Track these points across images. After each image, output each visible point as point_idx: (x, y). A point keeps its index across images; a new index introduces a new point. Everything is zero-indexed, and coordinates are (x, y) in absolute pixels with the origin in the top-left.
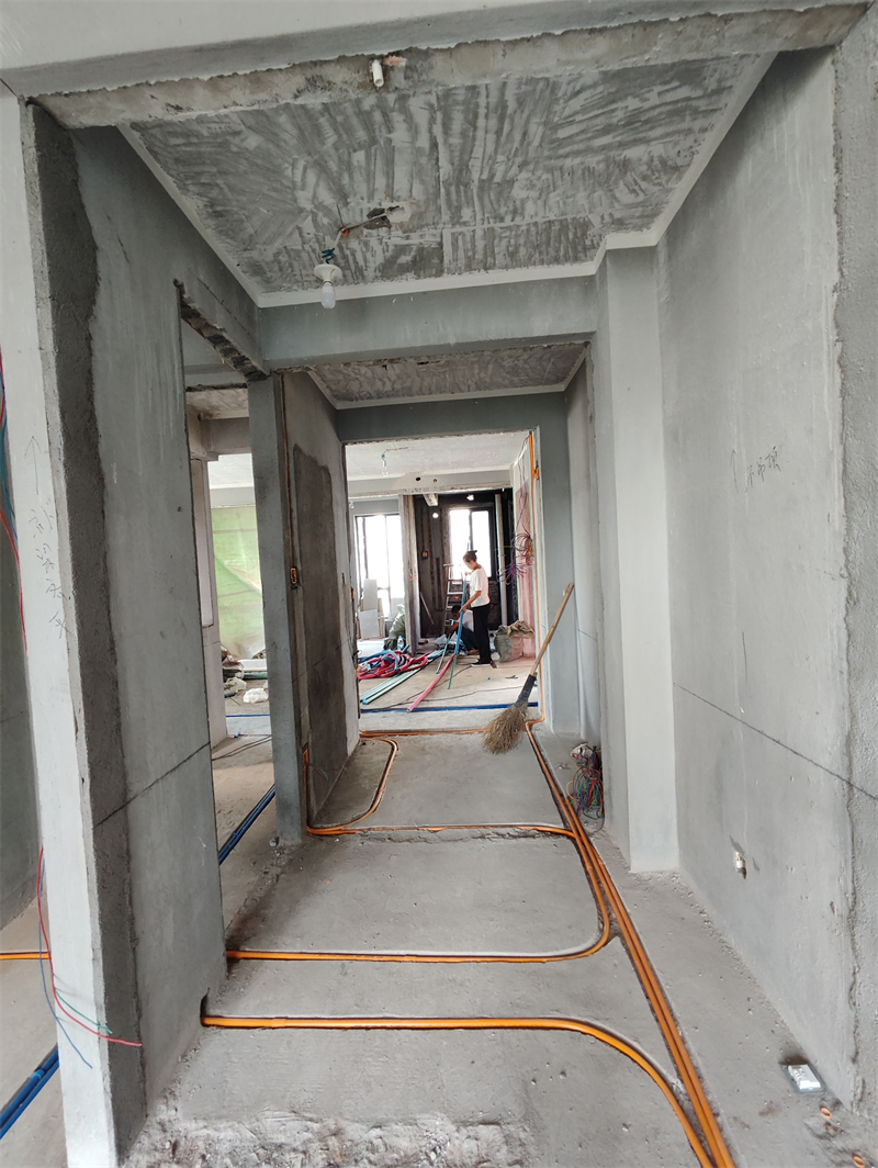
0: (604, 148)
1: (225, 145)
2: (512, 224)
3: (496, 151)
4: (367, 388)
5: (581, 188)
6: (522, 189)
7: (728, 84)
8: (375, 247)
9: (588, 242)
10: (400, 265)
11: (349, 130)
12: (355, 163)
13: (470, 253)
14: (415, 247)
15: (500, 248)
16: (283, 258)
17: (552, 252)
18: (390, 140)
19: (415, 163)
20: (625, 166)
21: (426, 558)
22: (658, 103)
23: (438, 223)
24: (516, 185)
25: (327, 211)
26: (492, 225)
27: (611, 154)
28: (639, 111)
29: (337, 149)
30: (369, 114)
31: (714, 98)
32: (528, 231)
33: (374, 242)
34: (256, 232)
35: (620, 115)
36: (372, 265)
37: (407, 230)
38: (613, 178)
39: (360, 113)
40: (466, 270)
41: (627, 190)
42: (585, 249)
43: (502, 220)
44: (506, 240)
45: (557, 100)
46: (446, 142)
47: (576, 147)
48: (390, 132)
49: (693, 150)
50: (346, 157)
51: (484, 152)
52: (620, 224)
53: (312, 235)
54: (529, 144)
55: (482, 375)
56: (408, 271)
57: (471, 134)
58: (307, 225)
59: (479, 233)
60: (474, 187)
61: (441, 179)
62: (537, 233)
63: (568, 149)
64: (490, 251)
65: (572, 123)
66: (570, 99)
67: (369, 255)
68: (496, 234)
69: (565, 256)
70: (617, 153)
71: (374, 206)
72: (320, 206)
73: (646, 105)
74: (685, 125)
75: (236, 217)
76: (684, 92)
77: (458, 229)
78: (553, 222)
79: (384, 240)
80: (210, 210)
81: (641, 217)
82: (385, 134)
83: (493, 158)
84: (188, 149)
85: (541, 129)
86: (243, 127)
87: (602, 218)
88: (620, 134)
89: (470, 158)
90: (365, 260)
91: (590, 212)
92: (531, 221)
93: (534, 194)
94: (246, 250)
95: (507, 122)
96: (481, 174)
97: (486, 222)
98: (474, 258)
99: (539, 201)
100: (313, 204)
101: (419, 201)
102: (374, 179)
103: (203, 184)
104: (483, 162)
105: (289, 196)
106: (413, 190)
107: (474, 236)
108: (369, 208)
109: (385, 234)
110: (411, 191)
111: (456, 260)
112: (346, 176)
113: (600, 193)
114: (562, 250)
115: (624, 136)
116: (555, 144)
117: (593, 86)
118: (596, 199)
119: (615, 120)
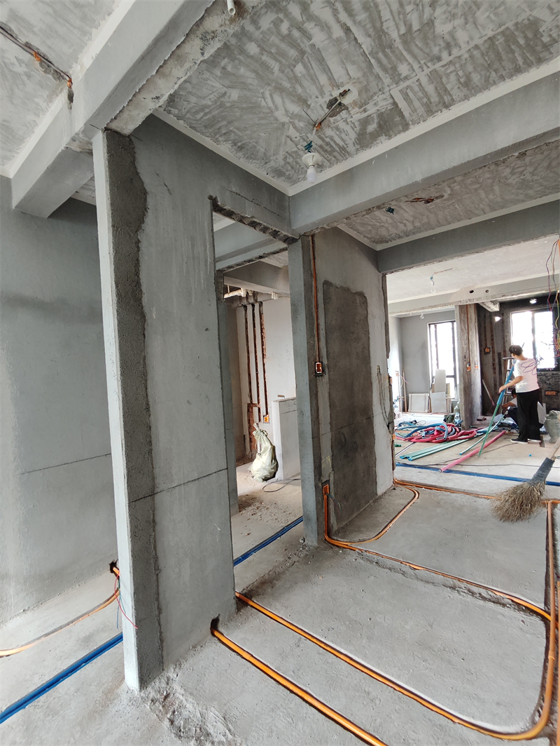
1: (222, 105)
2: (451, 58)
3: (402, 5)
4: (393, 231)
6: (445, 23)
8: (345, 127)
10: (370, 133)
11: (283, 54)
12: (300, 75)
13: (425, 100)
14: (375, 116)
15: (451, 83)
16: (290, 160)
17: (509, 65)
18: (313, 46)
19: (340, 52)
21: (489, 353)
23: (383, 88)
24: (437, 23)
25: (299, 117)
26: (432, 67)
29: (283, 72)
30: (289, 35)
32: (471, 57)
33: (342, 125)
34: (266, 150)
36: (350, 143)
37: (362, 105)
39: (283, 38)
40: (429, 116)
43: (439, 59)
46: (355, 22)
48: (310, 39)
50: (291, 73)
51: (391, 12)
53: (298, 139)
56: (379, 135)
58: (292, 132)
59: (424, 80)
60: (398, 44)
61: (367, 53)
62: (483, 55)
64: (442, 90)
67: (343, 135)
68: (441, 73)
69: (525, 62)
71: (327, 99)
72: (293, 116)
75: (250, 145)
77: (403, 85)
78: (494, 37)
79: (348, 121)
80: (236, 148)
82: (308, 43)
83: (402, 12)
84: (207, 117)
86: (225, 89)
89: (382, 23)
90: (344, 141)
92: (470, 46)
94: (266, 163)
96: (399, 31)
97: (425, 68)
98: (431, 103)
99: (467, 26)
100: (288, 116)
101: (358, 78)
102: (317, 79)
103: (225, 134)
104: (394, 20)
105: (272, 118)
106: (350, 73)
107: (420, 84)
108: (325, 102)
109: (347, 116)
110: (348, 74)
111: (415, 110)
112: (298, 87)
114: (518, 58)
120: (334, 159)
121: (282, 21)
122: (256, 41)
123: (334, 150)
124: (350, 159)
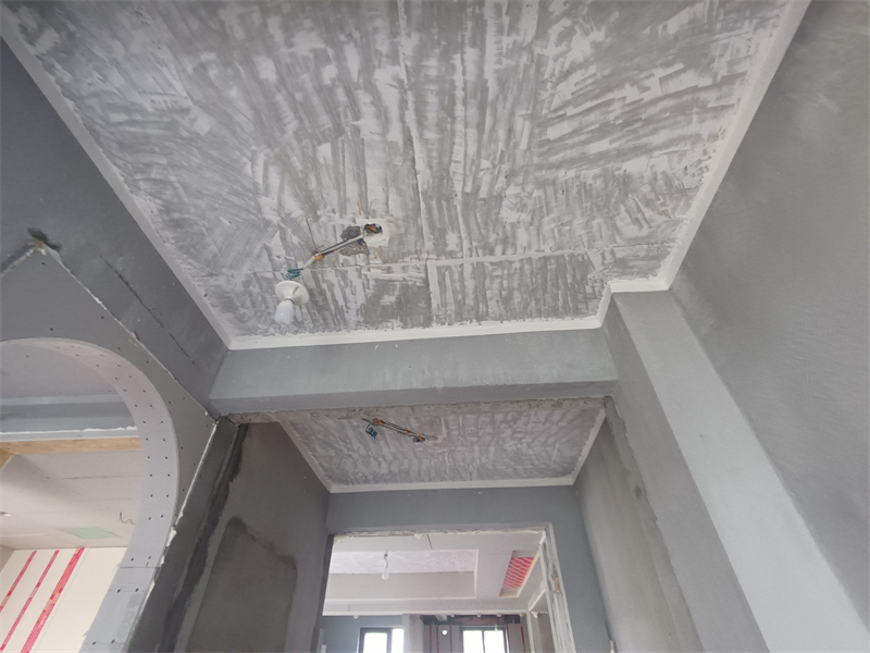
0: (602, 156)
1: (172, 126)
2: (503, 258)
3: (479, 153)
4: (361, 469)
5: (578, 212)
6: (512, 209)
7: (740, 68)
8: (354, 279)
9: (589, 290)
10: (384, 307)
11: (311, 114)
12: (322, 161)
14: (398, 284)
15: (492, 292)
16: (255, 290)
17: (549, 301)
18: (357, 130)
19: (388, 165)
20: (626, 183)
22: (660, 94)
23: (421, 252)
24: (505, 203)
25: (297, 229)
26: (482, 258)
27: (609, 166)
28: (638, 106)
29: (299, 140)
30: (331, 90)
31: (725, 88)
32: (522, 269)
33: (352, 273)
34: (220, 251)
35: (616, 109)
36: (354, 307)
38: (613, 201)
39: (320, 89)
40: (457, 320)
41: (628, 220)
42: (587, 298)
43: (492, 252)
44: (498, 281)
45: (544, 82)
46: (421, 136)
47: (570, 154)
48: (357, 117)
49: (703, 165)
50: (310, 150)
51: (466, 155)
52: (623, 267)
53: (282, 260)
54: (516, 145)
55: (484, 460)
56: (393, 316)
57: (449, 126)
58: (275, 243)
60: (458, 201)
61: (420, 189)
62: (532, 273)
63: (560, 156)
64: (481, 294)
65: (562, 118)
66: (558, 83)
67: (348, 291)
68: (486, 270)
69: (564, 306)
70: (616, 165)
71: (347, 223)
72: (287, 219)
73: (647, 96)
74: (692, 129)
75: (196, 228)
76: (690, 79)
77: (444, 262)
78: (549, 258)
79: (363, 272)
80: (166, 218)
81: (646, 258)
82: (351, 122)
83: (476, 163)
84: (133, 129)
85: (528, 124)
86: (190, 103)
87: (604, 258)
88: (619, 138)
89: (451, 161)
90: (345, 300)
91: (590, 247)
92: (525, 256)
93: (525, 217)
94: (211, 275)
95: (488, 111)
96: (464, 185)
97: (474, 254)
98: (465, 304)
99: (531, 228)
100: (280, 215)
101: (397, 219)
102: (345, 185)
103: (155, 181)
104: (465, 167)
105: (253, 203)
106: (390, 203)
107: (462, 273)
108: (342, 226)
109: (363, 264)
110: (387, 204)
111: (444, 304)
112: (312, 177)
113: (599, 220)
114: (561, 298)
115: (623, 141)
116: (545, 149)
117: (585, 64)
118: (595, 229)
119: (611, 117)
120: (322, 321)
121: (328, 61)
122: (277, 63)
123: (325, 307)
124: (344, 331)
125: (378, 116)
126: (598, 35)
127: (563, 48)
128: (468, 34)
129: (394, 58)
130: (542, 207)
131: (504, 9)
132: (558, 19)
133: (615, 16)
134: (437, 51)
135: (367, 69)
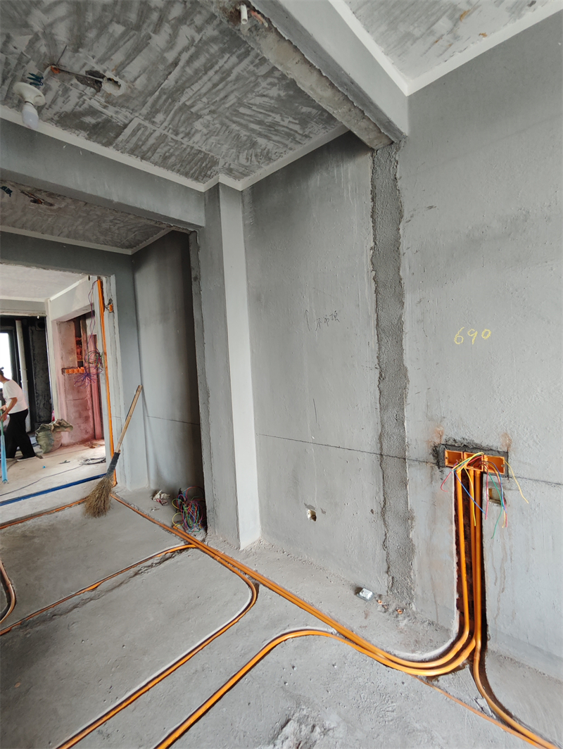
0: (253, 130)
2: (180, 140)
3: (205, 94)
5: (228, 143)
6: (201, 124)
7: (311, 135)
8: (78, 97)
9: (209, 173)
11: (126, 7)
12: (111, 31)
14: (105, 116)
15: (161, 150)
17: (187, 169)
18: (150, 37)
19: (154, 64)
20: (254, 144)
22: (286, 125)
23: (136, 111)
24: (201, 120)
25: (52, 43)
26: (169, 134)
27: (253, 135)
28: (277, 124)
29: (104, 9)
30: (150, 9)
31: (304, 138)
33: (74, 94)
35: (270, 119)
36: (56, 108)
37: (110, 101)
38: (245, 147)
39: (144, 3)
40: (128, 152)
41: (245, 157)
42: (205, 176)
43: (177, 134)
44: (169, 147)
45: (253, 92)
46: (183, 67)
47: (242, 121)
48: (154, 32)
49: (281, 155)
50: (106, 21)
51: (199, 90)
52: (230, 171)
54: (224, 103)
56: (85, 129)
57: (200, 75)
60: (177, 105)
61: (162, 86)
62: (189, 153)
63: (238, 119)
64: (154, 149)
65: (250, 108)
66: (258, 96)
67: (60, 100)
68: (166, 140)
69: (192, 174)
70: (256, 137)
71: (98, 68)
72: (48, 35)
73: (282, 123)
74: (287, 142)
76: (297, 128)
77: (146, 123)
78: (202, 152)
79: (85, 97)
81: (241, 173)
83: (201, 96)
85: (235, 100)
87: (225, 164)
88: (263, 129)
89: (189, 87)
91: (223, 158)
93: (205, 131)
95: (224, 83)
96: (187, 100)
97: (166, 130)
98: (140, 148)
99: (204, 136)
100: (44, 29)
101: (136, 89)
102: (116, 51)
104: (194, 95)
105: (25, 7)
106: (138, 80)
107: (152, 134)
108: (93, 67)
109: (89, 94)
110: (136, 79)
111: (127, 142)
112: (95, 32)
113: (234, 150)
114: (194, 170)
115: (263, 131)
116: (235, 113)
117: (271, 98)
118: (230, 153)
119: (266, 120)
125: (167, 42)
126: (282, 93)
127: (269, 87)
128: (239, 52)
129: (199, 30)
130: (215, 132)
131: (259, 58)
132: (275, 78)
133: (291, 93)
134: (221, 45)
135: (181, 20)
